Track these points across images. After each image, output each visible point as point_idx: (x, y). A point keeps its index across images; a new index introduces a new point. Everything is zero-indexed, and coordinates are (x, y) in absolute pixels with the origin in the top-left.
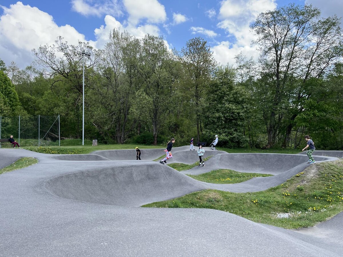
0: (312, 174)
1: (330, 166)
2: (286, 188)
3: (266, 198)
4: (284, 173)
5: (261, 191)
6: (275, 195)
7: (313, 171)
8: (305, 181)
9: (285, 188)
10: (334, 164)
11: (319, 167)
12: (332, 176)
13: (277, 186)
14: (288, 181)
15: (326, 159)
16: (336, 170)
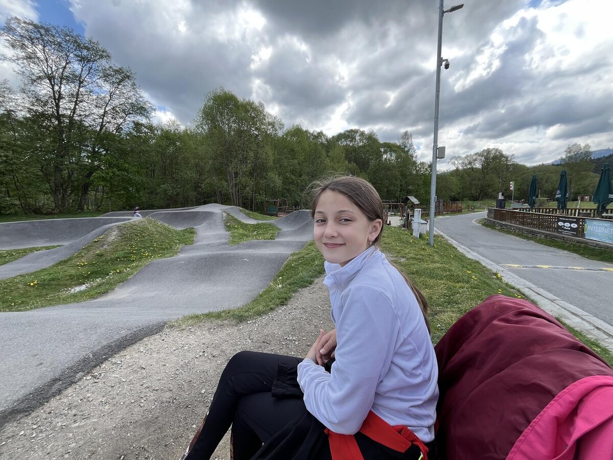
0: (113, 236)
1: (132, 226)
2: (82, 256)
3: (52, 275)
4: (78, 240)
5: (44, 268)
6: (66, 269)
7: (114, 233)
8: (106, 244)
9: (80, 258)
10: (137, 223)
11: (121, 228)
12: (135, 235)
13: (68, 257)
14: (83, 249)
15: (129, 219)
16: (139, 228)
